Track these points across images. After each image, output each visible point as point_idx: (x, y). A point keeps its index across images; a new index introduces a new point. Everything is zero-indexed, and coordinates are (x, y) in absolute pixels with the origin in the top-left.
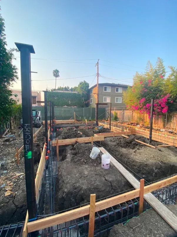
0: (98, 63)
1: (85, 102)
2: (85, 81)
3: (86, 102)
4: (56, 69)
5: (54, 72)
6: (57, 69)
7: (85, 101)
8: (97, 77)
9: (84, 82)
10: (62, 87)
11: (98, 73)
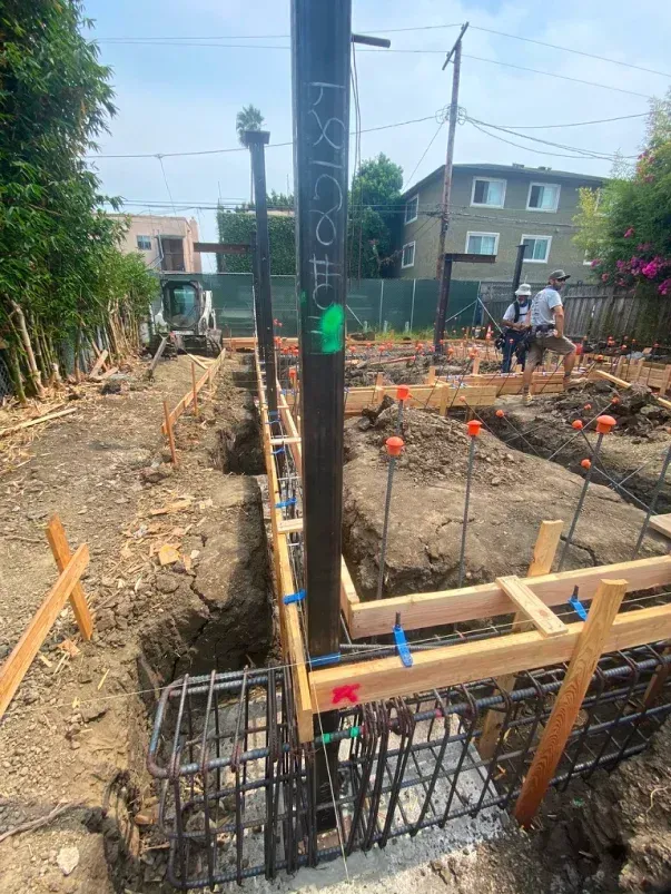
0: (457, 47)
1: (379, 261)
2: (383, 159)
3: (388, 259)
4: (247, 107)
5: (240, 125)
6: (251, 109)
7: (381, 255)
8: (447, 124)
9: (377, 162)
10: (278, 193)
11: (454, 102)
